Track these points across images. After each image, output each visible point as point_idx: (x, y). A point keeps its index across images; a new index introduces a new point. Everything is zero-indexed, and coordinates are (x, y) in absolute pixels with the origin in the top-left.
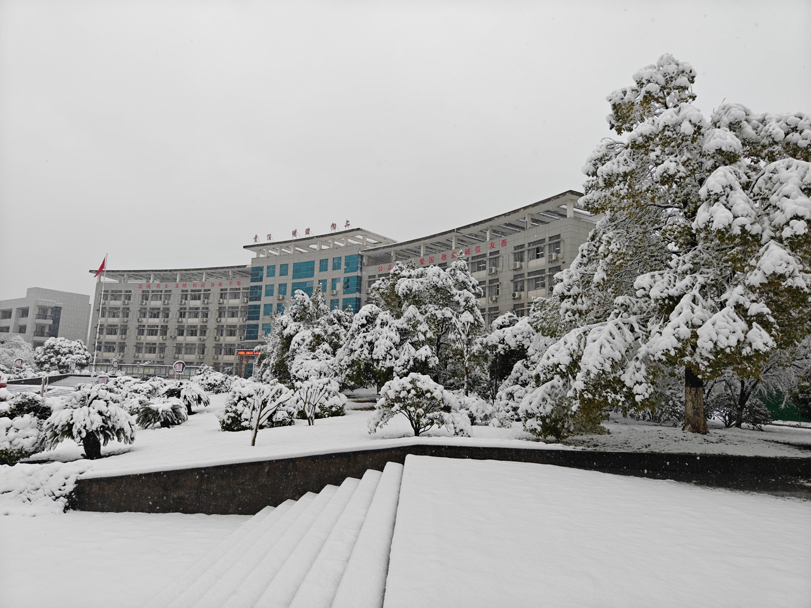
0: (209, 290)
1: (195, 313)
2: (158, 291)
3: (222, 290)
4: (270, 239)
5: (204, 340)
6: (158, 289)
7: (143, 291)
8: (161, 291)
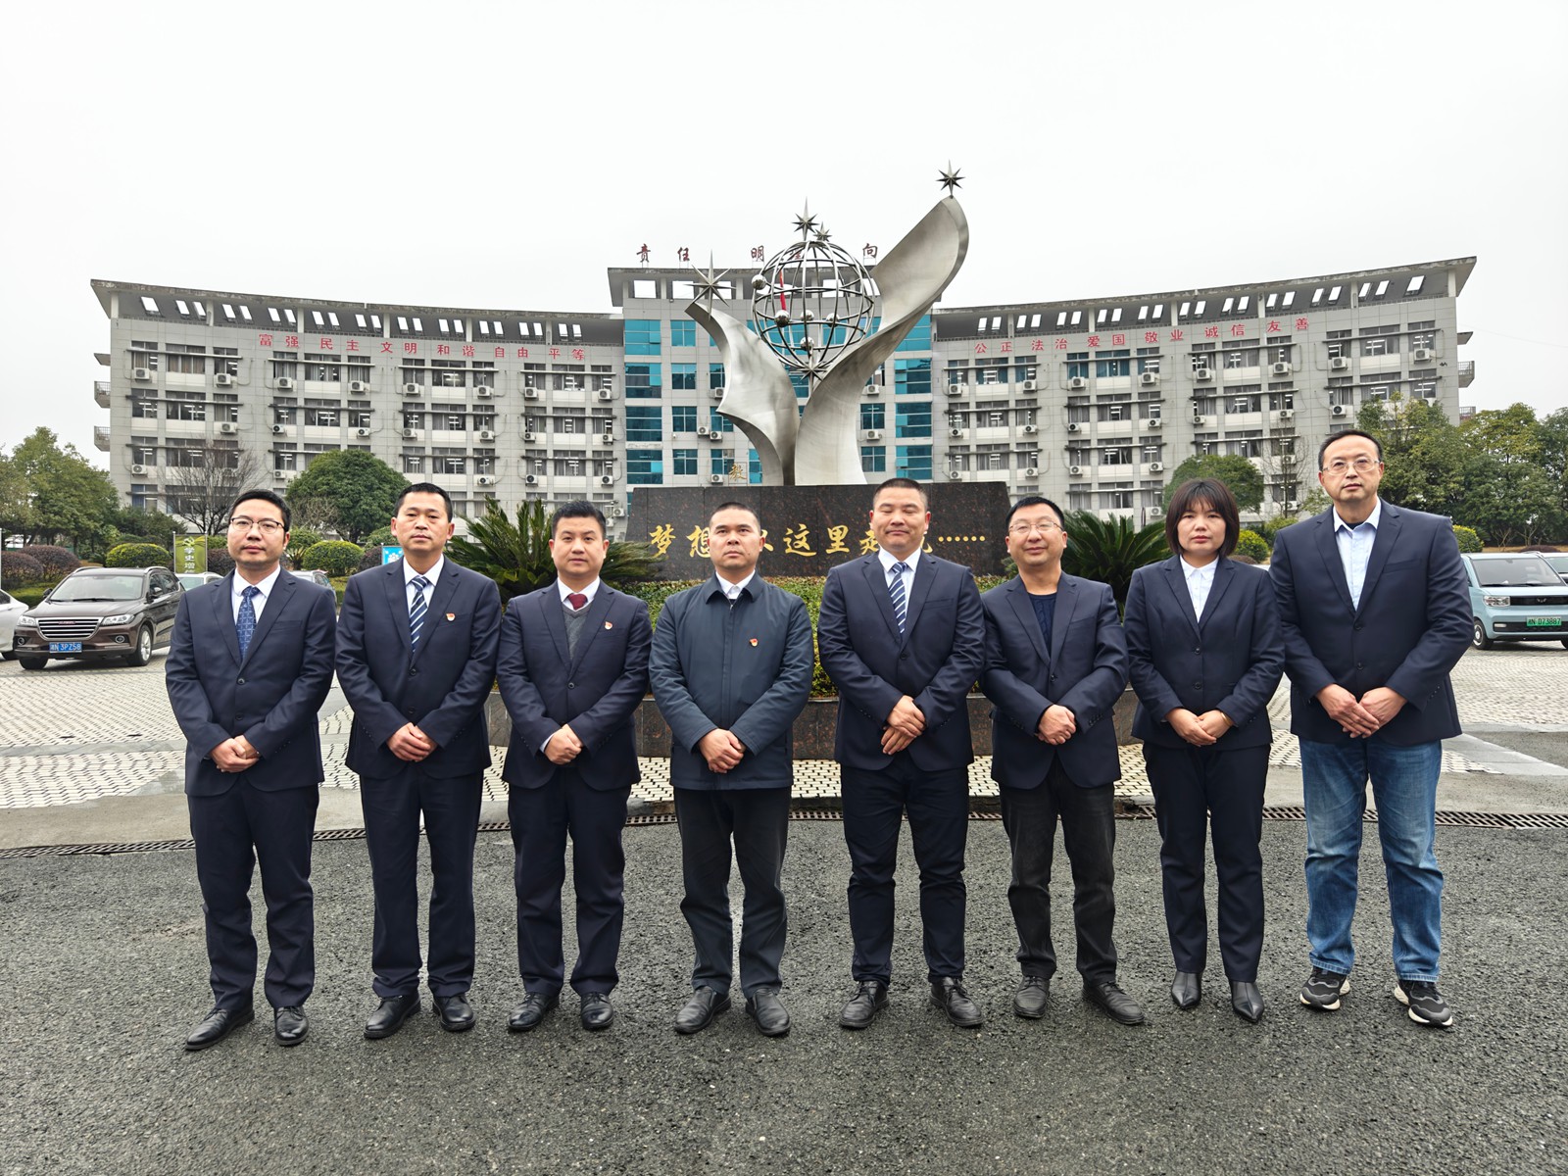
0: (491, 364)
1: (451, 416)
2: (326, 356)
3: (528, 366)
4: (686, 259)
5: (492, 484)
6: (326, 351)
7: (276, 353)
8: (337, 358)
